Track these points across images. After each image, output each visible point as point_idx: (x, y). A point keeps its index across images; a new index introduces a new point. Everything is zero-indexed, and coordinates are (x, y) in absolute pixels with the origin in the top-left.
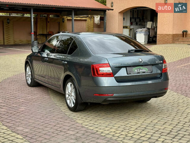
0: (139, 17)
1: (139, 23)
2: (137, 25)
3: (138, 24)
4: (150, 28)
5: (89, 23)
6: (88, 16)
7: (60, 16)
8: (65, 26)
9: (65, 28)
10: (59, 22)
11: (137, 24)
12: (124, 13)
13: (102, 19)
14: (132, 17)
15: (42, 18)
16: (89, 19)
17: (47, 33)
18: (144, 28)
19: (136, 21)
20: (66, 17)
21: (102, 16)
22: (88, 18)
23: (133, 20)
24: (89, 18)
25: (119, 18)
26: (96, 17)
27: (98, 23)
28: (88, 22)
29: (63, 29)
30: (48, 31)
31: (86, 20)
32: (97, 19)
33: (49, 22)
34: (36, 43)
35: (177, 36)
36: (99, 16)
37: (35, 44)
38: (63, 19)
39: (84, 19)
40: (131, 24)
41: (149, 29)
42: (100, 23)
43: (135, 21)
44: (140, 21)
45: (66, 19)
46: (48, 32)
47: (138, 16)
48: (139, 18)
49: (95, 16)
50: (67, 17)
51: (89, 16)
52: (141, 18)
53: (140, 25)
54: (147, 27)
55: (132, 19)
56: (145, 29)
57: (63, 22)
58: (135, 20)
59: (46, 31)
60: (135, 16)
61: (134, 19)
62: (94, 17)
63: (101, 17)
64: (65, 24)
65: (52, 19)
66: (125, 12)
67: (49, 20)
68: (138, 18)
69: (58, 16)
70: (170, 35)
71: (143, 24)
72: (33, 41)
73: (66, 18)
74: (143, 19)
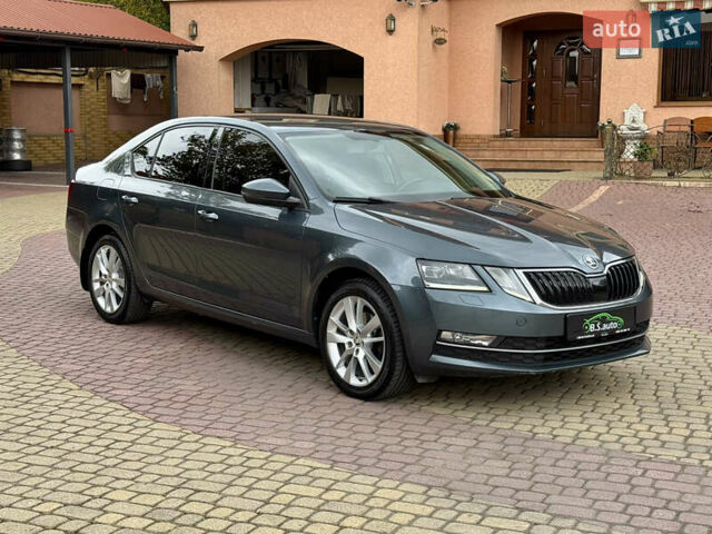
3: (271, 103)
5: (92, 97)
8: (4, 108)
9: (4, 114)
28: (87, 92)
40: (253, 101)
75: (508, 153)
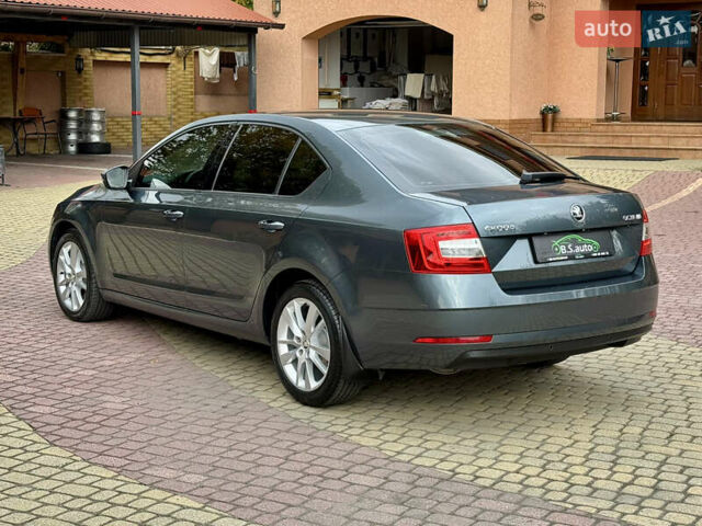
0: (369, 54)
1: (368, 79)
2: (362, 85)
3: (365, 83)
4: (418, 95)
5: (179, 77)
6: (174, 49)
7: (67, 49)
8: (86, 87)
9: (86, 95)
10: (63, 73)
11: (361, 81)
12: (321, 40)
13: (227, 61)
16: (179, 63)
18: (395, 96)
19: (360, 70)
20: (89, 50)
21: (227, 50)
22: (174, 55)
23: (350, 67)
24: (178, 56)
25: (305, 57)
26: (206, 54)
27: (214, 78)
28: (174, 72)
29: (81, 97)
30: (20, 106)
31: (166, 65)
32: (209, 60)
33: (22, 71)
35: (525, 126)
36: (216, 51)
38: (79, 59)
39: (158, 59)
40: (344, 81)
41: (412, 100)
42: (220, 79)
43: (357, 72)
44: (373, 70)
45: (89, 61)
46: (20, 112)
47: (365, 52)
48: (371, 59)
49: (201, 50)
50: (92, 54)
51: (178, 48)
52: (376, 60)
53: (372, 86)
54: (407, 94)
55: (345, 63)
56: (400, 101)
57: (80, 70)
58: (356, 67)
60: (357, 52)
61: (353, 64)
62: (197, 53)
63: (222, 55)
64: (85, 80)
65: (35, 57)
66: (326, 37)
67: (22, 64)
68: (365, 58)
69: (59, 49)
70: (498, 122)
71: (384, 83)
73: (91, 58)
74: (382, 63)
75: (610, 138)
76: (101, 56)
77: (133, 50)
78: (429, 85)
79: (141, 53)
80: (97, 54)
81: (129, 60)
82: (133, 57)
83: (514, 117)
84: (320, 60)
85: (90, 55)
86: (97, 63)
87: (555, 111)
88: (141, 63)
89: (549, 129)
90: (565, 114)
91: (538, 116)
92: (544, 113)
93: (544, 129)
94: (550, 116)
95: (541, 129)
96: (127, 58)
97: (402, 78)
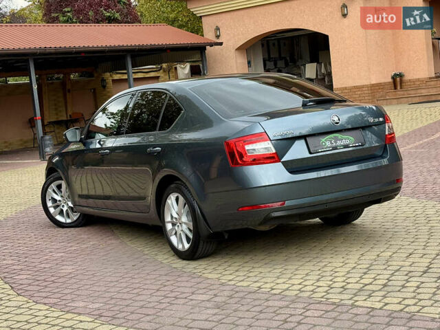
0: (283, 56)
1: (284, 71)
4: (315, 77)
6: (161, 67)
7: (96, 75)
10: (94, 89)
12: (248, 48)
13: (195, 71)
14: (267, 56)
15: (52, 83)
16: (165, 75)
17: (69, 118)
19: (278, 66)
20: (108, 74)
21: (194, 64)
22: (161, 71)
24: (164, 71)
25: (239, 61)
26: (181, 68)
30: (70, 113)
33: (69, 91)
34: (49, 140)
35: (382, 87)
36: (188, 66)
37: (48, 142)
38: (103, 80)
39: (152, 74)
41: (311, 80)
43: (276, 67)
44: (287, 65)
46: (70, 116)
49: (178, 66)
52: (288, 58)
54: (307, 77)
55: (267, 62)
57: (104, 87)
58: (275, 64)
59: (64, 114)
60: (274, 55)
61: (272, 63)
62: (176, 68)
63: (192, 67)
64: (109, 92)
65: (77, 82)
66: (251, 47)
67: (69, 87)
68: (281, 58)
69: (91, 75)
70: (363, 87)
71: (294, 72)
72: (42, 137)
73: (111, 78)
76: (117, 77)
77: (128, 71)
78: (321, 70)
79: (133, 73)
80: (114, 76)
81: (126, 77)
82: (128, 76)
83: (372, 83)
84: (249, 63)
85: (109, 77)
86: (114, 81)
87: (401, 75)
88: (134, 79)
89: (399, 88)
90: (407, 77)
91: (390, 80)
92: (394, 78)
93: (395, 88)
94: (398, 79)
95: (393, 88)
96: (125, 77)
97: (303, 67)
